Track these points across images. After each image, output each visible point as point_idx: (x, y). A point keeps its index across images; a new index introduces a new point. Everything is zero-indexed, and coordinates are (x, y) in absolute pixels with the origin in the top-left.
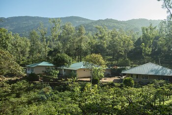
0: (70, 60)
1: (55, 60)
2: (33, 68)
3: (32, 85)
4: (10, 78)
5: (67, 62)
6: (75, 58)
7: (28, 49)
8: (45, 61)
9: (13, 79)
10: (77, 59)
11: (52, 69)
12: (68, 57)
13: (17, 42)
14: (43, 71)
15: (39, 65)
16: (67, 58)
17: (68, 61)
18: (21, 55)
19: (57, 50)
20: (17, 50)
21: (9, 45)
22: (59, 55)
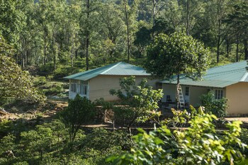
0: (200, 55)
1: (153, 54)
2: (85, 82)
3: (81, 135)
4: (21, 116)
5: (189, 62)
6: (228, 49)
7: (75, 28)
8: (127, 61)
9: (29, 117)
10: (233, 53)
11: (142, 84)
12: (193, 43)
13: (43, 6)
14: (112, 92)
15: (105, 72)
16: (191, 46)
17: (195, 57)
18: (56, 46)
19: (164, 25)
20: (46, 30)
21: (21, 14)
22: (164, 37)
